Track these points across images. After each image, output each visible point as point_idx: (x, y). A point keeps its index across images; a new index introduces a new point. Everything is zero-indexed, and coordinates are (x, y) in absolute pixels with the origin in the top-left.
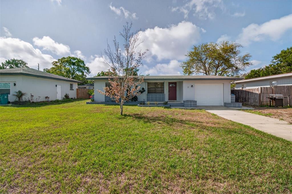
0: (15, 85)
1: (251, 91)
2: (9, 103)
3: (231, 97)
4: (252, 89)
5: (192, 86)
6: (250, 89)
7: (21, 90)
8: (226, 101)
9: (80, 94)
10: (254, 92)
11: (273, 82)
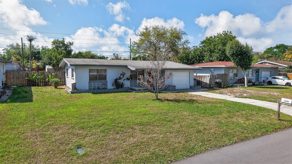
3: (194, 82)
8: (191, 85)
11: (212, 70)
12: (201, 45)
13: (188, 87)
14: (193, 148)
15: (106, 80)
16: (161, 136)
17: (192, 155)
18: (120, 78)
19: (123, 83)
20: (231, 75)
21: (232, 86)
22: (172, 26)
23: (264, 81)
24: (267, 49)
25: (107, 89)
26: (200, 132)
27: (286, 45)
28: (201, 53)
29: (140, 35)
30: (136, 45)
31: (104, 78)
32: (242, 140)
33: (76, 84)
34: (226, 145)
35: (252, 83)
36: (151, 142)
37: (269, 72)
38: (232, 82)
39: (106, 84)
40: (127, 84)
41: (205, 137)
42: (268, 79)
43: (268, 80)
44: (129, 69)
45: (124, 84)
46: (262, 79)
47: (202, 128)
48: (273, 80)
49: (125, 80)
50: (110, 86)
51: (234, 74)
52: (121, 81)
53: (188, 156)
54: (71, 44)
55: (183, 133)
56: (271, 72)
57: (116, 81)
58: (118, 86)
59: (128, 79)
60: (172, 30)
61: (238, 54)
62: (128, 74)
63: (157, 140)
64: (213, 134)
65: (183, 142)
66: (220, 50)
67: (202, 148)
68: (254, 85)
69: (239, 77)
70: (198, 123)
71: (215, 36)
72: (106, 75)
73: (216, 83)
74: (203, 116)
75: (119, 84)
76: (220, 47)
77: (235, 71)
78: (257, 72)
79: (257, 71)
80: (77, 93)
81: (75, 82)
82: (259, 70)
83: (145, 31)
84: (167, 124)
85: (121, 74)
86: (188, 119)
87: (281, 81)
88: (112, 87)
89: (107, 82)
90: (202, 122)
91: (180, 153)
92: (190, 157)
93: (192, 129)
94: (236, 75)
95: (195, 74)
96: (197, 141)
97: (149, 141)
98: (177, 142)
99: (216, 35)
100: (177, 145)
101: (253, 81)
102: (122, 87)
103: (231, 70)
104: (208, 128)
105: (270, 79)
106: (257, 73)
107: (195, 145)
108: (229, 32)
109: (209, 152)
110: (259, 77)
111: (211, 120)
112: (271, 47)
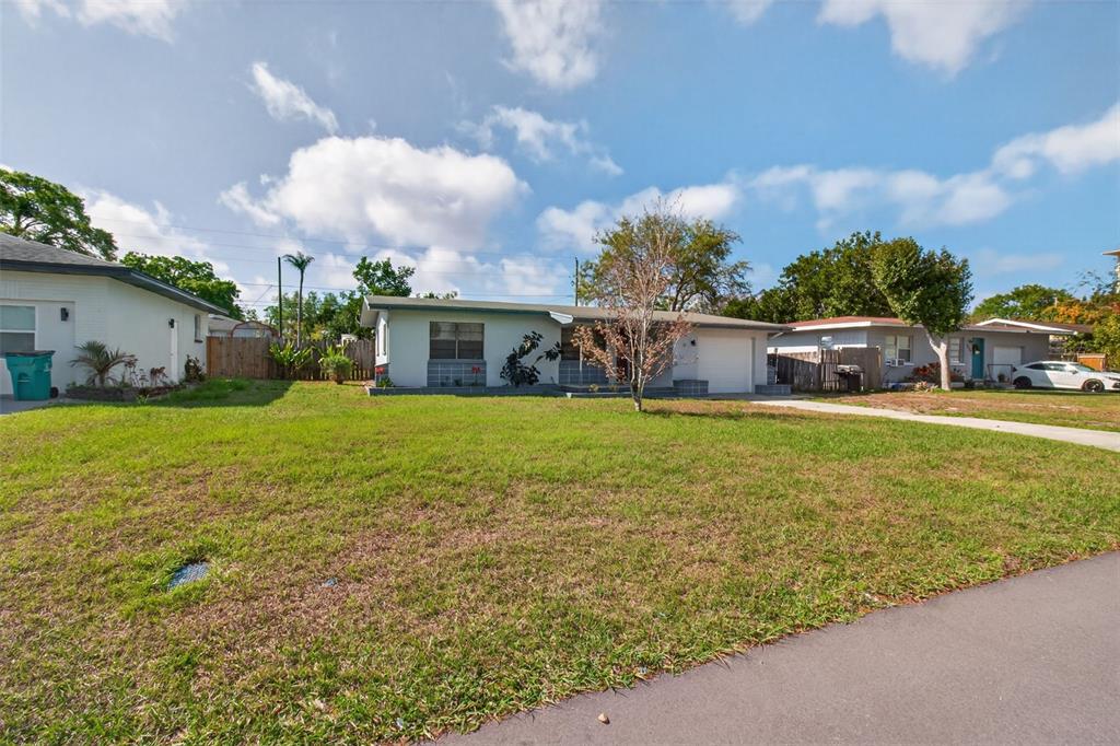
0: (65, 314)
1: (799, 358)
2: (54, 393)
3: (769, 372)
4: (801, 354)
5: (693, 343)
6: (797, 354)
7: (100, 340)
8: (758, 382)
9: (224, 360)
10: (806, 360)
11: (824, 338)
12: (785, 279)
13: (750, 389)
14: (787, 591)
15: (482, 358)
16: (621, 527)
17: (783, 635)
18: (524, 352)
19: (535, 369)
20: (891, 354)
21: (894, 389)
22: (701, 217)
23: (1001, 377)
24: (986, 301)
25: (484, 385)
26: (809, 514)
27: (1047, 288)
28: (786, 300)
29: (604, 242)
30: (591, 272)
31: (476, 350)
32: (1038, 563)
33: (390, 369)
34: (963, 585)
35: (963, 381)
36: (568, 549)
37: (1019, 351)
38: (894, 376)
39: (480, 370)
40: (549, 371)
41: (843, 539)
42: (1015, 370)
43: (1016, 375)
44: (556, 323)
45: (539, 373)
46: (996, 372)
47: (819, 499)
48: (1033, 375)
49: (540, 357)
50: (493, 376)
51: (900, 350)
52: (527, 361)
53: (757, 640)
54: (409, 272)
55: (730, 516)
56: (1022, 348)
57: (513, 360)
58: (520, 379)
59: (551, 355)
60: (699, 228)
61: (913, 283)
62: (551, 340)
63: (599, 543)
64: (877, 526)
65: (729, 555)
66: (847, 288)
67: (833, 592)
68: (969, 386)
69: (918, 361)
70: (798, 481)
71: (827, 252)
72: (482, 343)
73: (843, 375)
74: (812, 457)
75: (522, 371)
76: (847, 280)
77: (903, 343)
78: (975, 348)
79: (978, 344)
80: (387, 393)
81: (386, 362)
82: (982, 340)
83: (618, 229)
84: (658, 481)
85: (527, 337)
86: (753, 465)
87: (1066, 375)
88: (501, 382)
89: (485, 364)
90: (812, 477)
91: (710, 616)
92: (766, 643)
93: (770, 503)
94: (906, 355)
95: (771, 350)
96: (799, 557)
97: (558, 547)
98: (697, 558)
99: (831, 248)
100: (694, 571)
101: (964, 375)
102: (531, 383)
103: (890, 340)
104: (844, 500)
105: (1023, 371)
106: (977, 352)
107: (795, 576)
108: (872, 235)
109: (879, 618)
110: (985, 366)
111: (851, 473)
112: (999, 297)
